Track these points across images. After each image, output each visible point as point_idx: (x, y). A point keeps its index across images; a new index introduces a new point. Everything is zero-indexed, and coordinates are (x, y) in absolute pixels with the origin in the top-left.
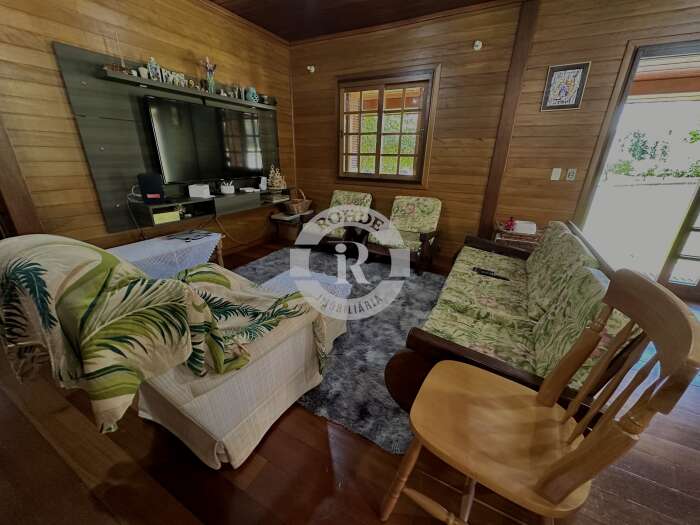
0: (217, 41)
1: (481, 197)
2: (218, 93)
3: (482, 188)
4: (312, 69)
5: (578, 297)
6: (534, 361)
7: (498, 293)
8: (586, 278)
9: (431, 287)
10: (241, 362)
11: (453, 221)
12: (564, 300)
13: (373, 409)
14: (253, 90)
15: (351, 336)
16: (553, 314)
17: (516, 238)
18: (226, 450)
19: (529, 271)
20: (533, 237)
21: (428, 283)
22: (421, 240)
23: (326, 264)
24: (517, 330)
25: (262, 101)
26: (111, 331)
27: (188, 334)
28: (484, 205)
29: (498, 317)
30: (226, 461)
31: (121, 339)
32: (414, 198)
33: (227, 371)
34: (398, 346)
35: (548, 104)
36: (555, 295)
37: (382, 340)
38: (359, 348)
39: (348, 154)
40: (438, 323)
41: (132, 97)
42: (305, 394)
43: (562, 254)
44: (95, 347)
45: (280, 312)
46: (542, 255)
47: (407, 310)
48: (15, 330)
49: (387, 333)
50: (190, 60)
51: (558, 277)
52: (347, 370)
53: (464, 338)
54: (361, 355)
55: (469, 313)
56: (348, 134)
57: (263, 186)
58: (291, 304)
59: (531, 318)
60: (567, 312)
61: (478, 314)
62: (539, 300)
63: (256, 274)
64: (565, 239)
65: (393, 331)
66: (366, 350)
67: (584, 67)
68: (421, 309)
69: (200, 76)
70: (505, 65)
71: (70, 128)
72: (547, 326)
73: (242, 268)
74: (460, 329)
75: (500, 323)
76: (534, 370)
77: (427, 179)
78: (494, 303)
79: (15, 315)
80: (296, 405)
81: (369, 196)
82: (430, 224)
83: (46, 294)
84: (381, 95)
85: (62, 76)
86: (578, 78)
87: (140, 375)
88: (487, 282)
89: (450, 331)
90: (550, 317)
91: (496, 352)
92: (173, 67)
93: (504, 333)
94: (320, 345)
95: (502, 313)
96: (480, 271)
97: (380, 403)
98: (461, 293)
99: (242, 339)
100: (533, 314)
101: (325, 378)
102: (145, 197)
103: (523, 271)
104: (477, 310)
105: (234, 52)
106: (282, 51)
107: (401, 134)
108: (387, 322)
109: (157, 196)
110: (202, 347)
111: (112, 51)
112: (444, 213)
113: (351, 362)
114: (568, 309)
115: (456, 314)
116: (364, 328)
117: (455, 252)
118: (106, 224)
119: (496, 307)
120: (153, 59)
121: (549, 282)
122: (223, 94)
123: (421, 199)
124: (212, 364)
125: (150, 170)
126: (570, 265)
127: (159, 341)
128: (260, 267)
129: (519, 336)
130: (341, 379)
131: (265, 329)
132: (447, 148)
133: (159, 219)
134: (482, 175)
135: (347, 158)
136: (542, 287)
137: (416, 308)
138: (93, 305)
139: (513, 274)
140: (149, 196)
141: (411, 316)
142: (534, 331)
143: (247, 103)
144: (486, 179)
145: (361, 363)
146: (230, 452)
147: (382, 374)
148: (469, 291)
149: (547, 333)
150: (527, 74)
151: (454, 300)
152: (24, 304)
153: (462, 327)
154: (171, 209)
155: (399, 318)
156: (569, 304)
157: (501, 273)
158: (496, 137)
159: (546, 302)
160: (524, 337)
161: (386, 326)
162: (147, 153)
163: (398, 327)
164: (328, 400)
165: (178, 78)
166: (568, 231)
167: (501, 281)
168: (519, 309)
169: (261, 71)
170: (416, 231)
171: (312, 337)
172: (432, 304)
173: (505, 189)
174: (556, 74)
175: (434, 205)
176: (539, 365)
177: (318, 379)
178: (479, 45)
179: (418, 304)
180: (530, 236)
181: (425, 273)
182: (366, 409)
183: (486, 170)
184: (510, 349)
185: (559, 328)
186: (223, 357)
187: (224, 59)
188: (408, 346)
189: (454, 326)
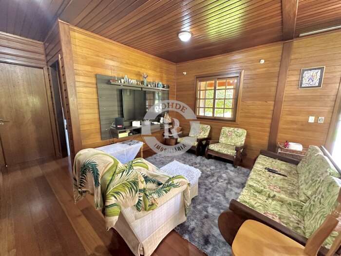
0: (149, 67)
1: (268, 129)
2: (147, 86)
3: (268, 125)
4: (185, 73)
5: (328, 194)
6: (304, 228)
7: (280, 184)
8: (331, 183)
9: (241, 175)
10: (154, 206)
11: (253, 140)
12: (319, 194)
13: (212, 240)
14: (160, 83)
15: (200, 198)
16: (314, 201)
17: (290, 152)
18: (143, 248)
19: (299, 172)
20: (301, 153)
21: (240, 172)
22: (236, 150)
23: (188, 158)
24: (292, 206)
25: (164, 87)
26: (115, 190)
27: (138, 193)
28: (270, 133)
29: (280, 198)
30: (142, 254)
31: (117, 193)
32: (232, 129)
33: (149, 210)
34: (224, 206)
35: (303, 86)
36: (314, 190)
37: (216, 202)
38: (205, 204)
39: (199, 108)
40: (245, 197)
41: (117, 90)
42: (178, 226)
43: (317, 166)
44: (110, 196)
45: (171, 185)
46: (306, 165)
47: (229, 186)
48: (82, 184)
49: (219, 198)
50: (139, 74)
51: (315, 179)
52: (198, 216)
53: (261, 208)
54: (205, 208)
55: (263, 193)
56: (200, 99)
57: (161, 121)
58: (175, 181)
59: (301, 201)
60: (322, 201)
61: (269, 195)
62: (305, 191)
63: (156, 161)
64: (318, 157)
65: (222, 198)
66: (208, 207)
67: (322, 69)
68: (237, 187)
69: (141, 80)
70: (277, 69)
71: (96, 102)
72: (310, 208)
73: (150, 157)
74: (258, 202)
75: (282, 201)
76: (304, 233)
77: (238, 119)
78: (278, 190)
79: (83, 179)
80: (173, 230)
81: (209, 127)
82: (241, 141)
83: (98, 174)
84: (215, 82)
85: (97, 85)
86: (319, 74)
87: (120, 208)
88: (274, 177)
89: (253, 203)
90: (312, 203)
91: (280, 218)
92: (132, 77)
93: (285, 208)
94: (186, 202)
95: (283, 196)
96: (269, 170)
97: (216, 237)
98: (259, 182)
99: (155, 196)
100: (303, 198)
101: (188, 219)
102: (116, 127)
103: (296, 172)
104: (268, 193)
105: (154, 70)
106: (173, 67)
107: (225, 99)
108: (218, 192)
109: (121, 126)
110: (141, 199)
111: (113, 75)
112: (248, 136)
113: (200, 212)
114: (322, 199)
115: (256, 194)
116: (207, 194)
117: (255, 156)
118: (101, 137)
119: (279, 192)
120: (126, 76)
121: (311, 182)
122: (149, 86)
123: (236, 129)
124: (144, 207)
125: (120, 116)
126: (322, 174)
127: (128, 195)
128: (158, 157)
129: (294, 211)
130: (195, 221)
131: (164, 192)
132: (248, 106)
133: (121, 135)
134: (268, 118)
135: (199, 110)
136: (307, 184)
137: (234, 186)
138: (111, 180)
139: (289, 173)
140: (118, 126)
141: (231, 190)
142: (303, 209)
143: (158, 88)
144: (271, 120)
145: (205, 213)
146: (145, 250)
147: (217, 221)
148: (263, 181)
149: (311, 212)
150: (289, 73)
151: (255, 185)
152: (88, 176)
153: (260, 201)
154: (125, 132)
155: (225, 191)
156: (322, 197)
157: (282, 172)
158: (275, 101)
159: (309, 193)
160: (297, 212)
161: (218, 194)
162: (119, 109)
163: (224, 196)
164: (189, 231)
165: (134, 82)
166: (321, 153)
167: (282, 177)
168: (294, 195)
169: (164, 75)
170: (233, 144)
171: (183, 197)
172: (243, 185)
173: (282, 125)
174: (305, 72)
175: (243, 132)
176: (307, 231)
177: (184, 219)
178: (262, 61)
179: (234, 184)
180: (299, 151)
181: (238, 167)
182: (208, 240)
183: (270, 116)
184: (288, 218)
185: (317, 210)
186: (148, 203)
187: (150, 72)
188: (230, 208)
189: (255, 200)
